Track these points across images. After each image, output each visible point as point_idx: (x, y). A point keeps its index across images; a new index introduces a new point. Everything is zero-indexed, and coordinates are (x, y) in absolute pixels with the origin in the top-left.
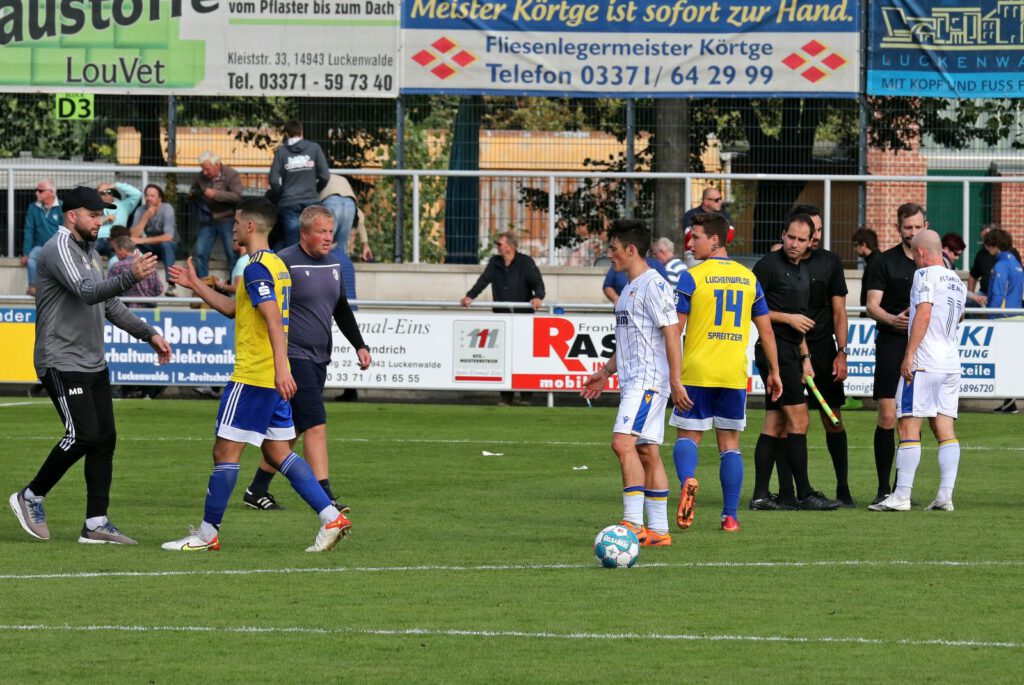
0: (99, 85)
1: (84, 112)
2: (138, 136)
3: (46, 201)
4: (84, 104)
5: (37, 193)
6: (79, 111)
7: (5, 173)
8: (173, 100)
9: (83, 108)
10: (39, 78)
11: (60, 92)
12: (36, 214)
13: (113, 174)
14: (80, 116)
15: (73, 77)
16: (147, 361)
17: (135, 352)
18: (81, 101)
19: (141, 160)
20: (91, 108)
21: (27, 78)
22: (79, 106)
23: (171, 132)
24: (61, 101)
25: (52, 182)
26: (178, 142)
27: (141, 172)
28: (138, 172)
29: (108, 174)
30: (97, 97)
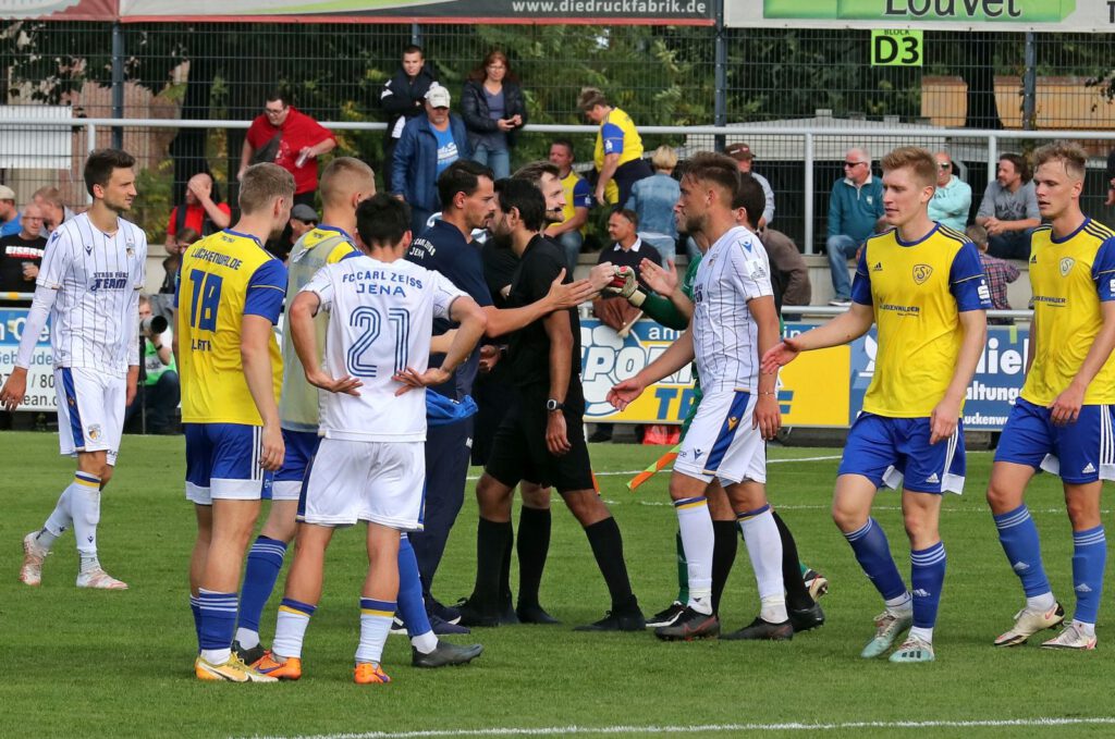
0: (931, 18)
1: (909, 56)
2: (964, 88)
3: (859, 179)
4: (909, 44)
5: (847, 168)
6: (903, 54)
7: (801, 138)
8: (1032, 38)
9: (908, 49)
10: (848, 9)
11: (877, 28)
12: (844, 193)
13: (943, 140)
14: (904, 61)
15: (894, 8)
16: (999, 398)
17: (982, 386)
18: (905, 40)
19: (967, 121)
20: (919, 49)
21: (833, 8)
22: (902, 46)
23: (1029, 83)
24: (879, 39)
25: (865, 153)
26: (1038, 97)
27: (987, 138)
28: (982, 138)
29: (936, 140)
30: (926, 34)
